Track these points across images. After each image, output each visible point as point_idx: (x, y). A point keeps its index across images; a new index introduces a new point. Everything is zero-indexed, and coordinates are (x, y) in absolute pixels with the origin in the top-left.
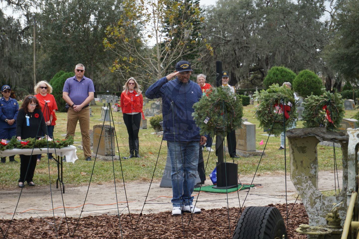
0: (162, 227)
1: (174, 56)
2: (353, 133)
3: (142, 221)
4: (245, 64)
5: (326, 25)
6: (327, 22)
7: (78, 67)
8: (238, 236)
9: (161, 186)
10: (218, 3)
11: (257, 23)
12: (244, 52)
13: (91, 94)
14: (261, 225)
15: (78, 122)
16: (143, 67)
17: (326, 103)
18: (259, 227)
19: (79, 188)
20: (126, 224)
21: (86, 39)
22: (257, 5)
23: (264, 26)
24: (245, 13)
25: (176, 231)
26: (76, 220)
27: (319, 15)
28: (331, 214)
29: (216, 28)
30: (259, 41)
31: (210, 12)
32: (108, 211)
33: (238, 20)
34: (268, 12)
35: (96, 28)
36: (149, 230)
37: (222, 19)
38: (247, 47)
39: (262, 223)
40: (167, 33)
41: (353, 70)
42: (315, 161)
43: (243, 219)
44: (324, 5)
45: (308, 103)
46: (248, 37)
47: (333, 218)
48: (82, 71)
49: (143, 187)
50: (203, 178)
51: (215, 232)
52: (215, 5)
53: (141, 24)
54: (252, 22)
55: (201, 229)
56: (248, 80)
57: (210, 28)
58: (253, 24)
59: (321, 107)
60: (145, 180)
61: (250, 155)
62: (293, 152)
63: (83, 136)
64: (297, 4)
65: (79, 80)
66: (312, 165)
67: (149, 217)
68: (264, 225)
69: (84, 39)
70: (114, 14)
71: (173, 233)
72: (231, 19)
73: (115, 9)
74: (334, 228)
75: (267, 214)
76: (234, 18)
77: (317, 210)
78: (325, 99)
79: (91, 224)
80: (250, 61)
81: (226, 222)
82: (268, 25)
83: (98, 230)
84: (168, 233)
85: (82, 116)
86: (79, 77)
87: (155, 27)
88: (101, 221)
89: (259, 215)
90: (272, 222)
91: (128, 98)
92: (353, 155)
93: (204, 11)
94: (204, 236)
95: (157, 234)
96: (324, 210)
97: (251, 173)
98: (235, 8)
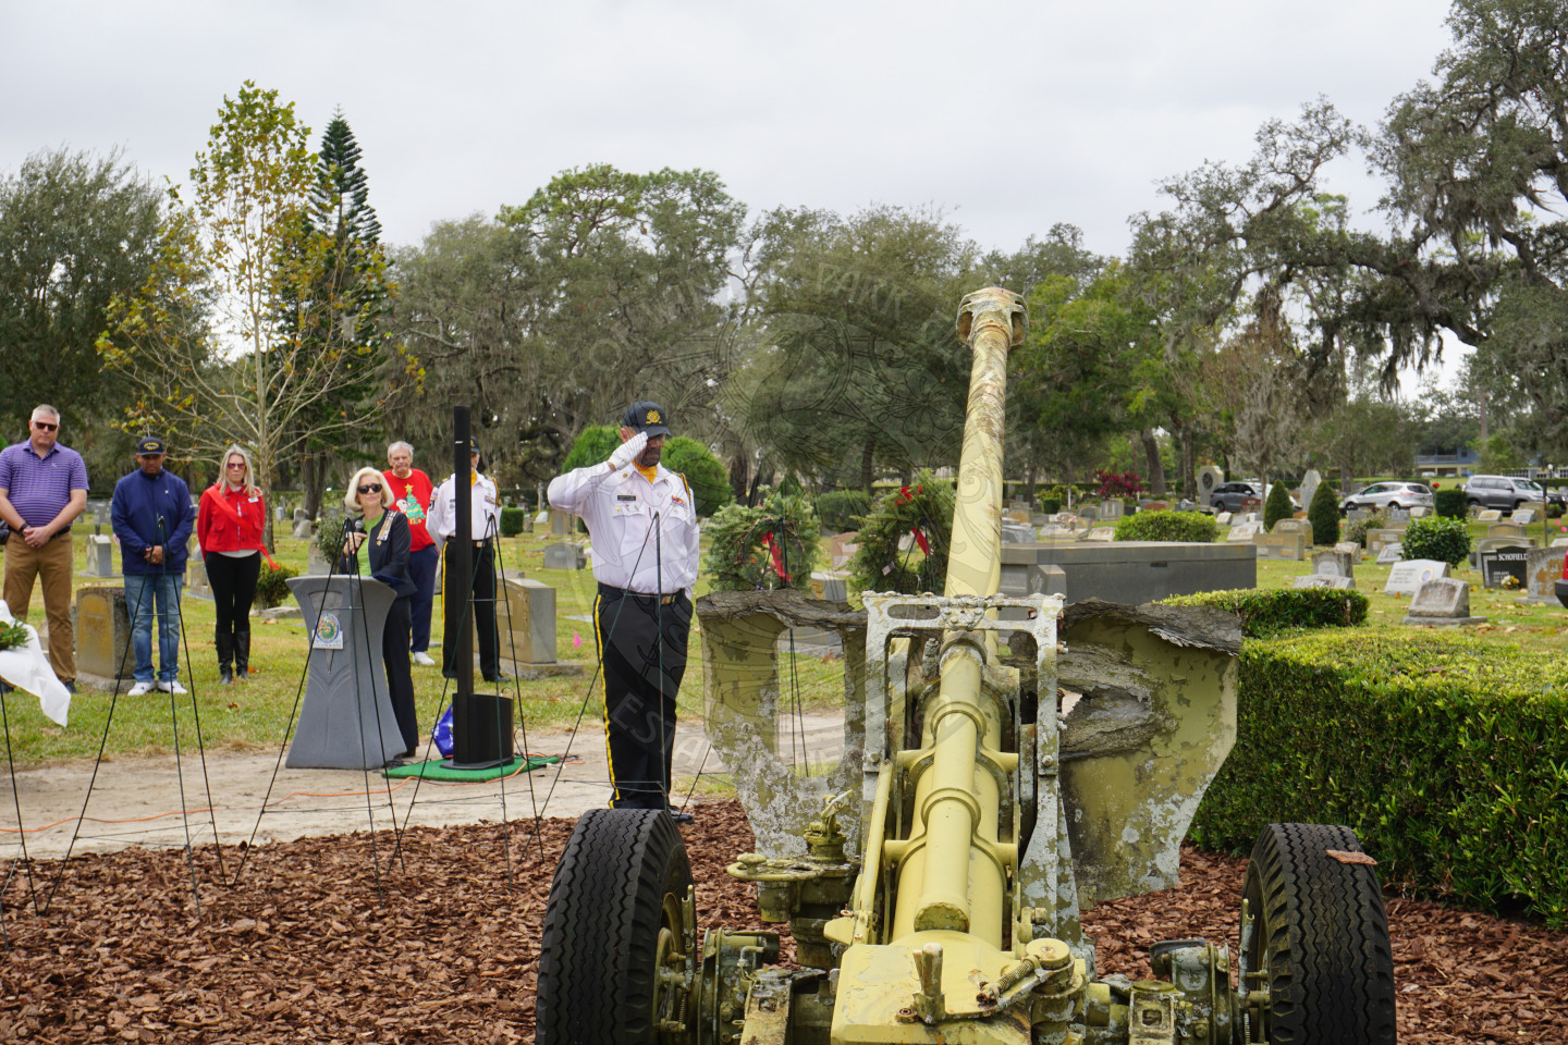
0: (312, 879)
1: (307, 390)
2: (877, 604)
3: (250, 865)
4: (505, 417)
5: (733, 316)
6: (734, 306)
7: (39, 414)
8: (567, 890)
9: (289, 766)
10: (429, 241)
11: (542, 303)
12: (506, 384)
13: (79, 495)
14: (629, 860)
15: (38, 579)
16: (212, 419)
17: (772, 528)
18: (624, 864)
19: (40, 773)
20: (203, 874)
21: (36, 335)
22: (544, 252)
23: (563, 311)
24: (509, 273)
25: (356, 889)
26: (47, 865)
27: (716, 284)
28: (820, 825)
29: (423, 312)
30: (547, 354)
31: (406, 267)
32: (138, 838)
33: (489, 291)
34: (576, 272)
35: (66, 304)
36: (275, 890)
37: (441, 289)
38: (512, 369)
39: (633, 853)
40: (282, 322)
41: (807, 438)
42: (771, 682)
43: (579, 844)
44: (727, 257)
45: (724, 526)
46: (516, 340)
47: (825, 834)
48: (52, 428)
49: (234, 768)
50: (411, 741)
51: (467, 890)
52: (421, 246)
53: (207, 296)
54: (528, 298)
55: (427, 882)
56: (514, 463)
57: (409, 310)
58: (530, 303)
59: (758, 538)
60: (239, 747)
61: (541, 673)
62: (712, 658)
63: (52, 618)
64: (654, 252)
65: (43, 454)
66: (762, 692)
67: (267, 852)
68: (637, 860)
69: (31, 335)
70: (128, 264)
71: (348, 896)
72: (467, 288)
73: (131, 250)
74: (828, 863)
75: (643, 828)
76: (477, 286)
77: (777, 816)
78: (769, 517)
79: (97, 877)
80: (523, 410)
81: (493, 862)
82: (574, 310)
83: (121, 894)
84: (333, 897)
85: (50, 560)
86: (41, 446)
87: (251, 305)
88: (126, 867)
89: (622, 831)
90: (657, 849)
91: (228, 508)
92: (879, 663)
93: (392, 263)
94: (438, 901)
95: (300, 899)
96: (796, 815)
97: (545, 724)
98: (480, 257)
